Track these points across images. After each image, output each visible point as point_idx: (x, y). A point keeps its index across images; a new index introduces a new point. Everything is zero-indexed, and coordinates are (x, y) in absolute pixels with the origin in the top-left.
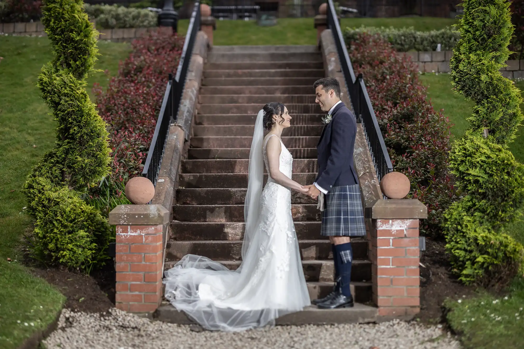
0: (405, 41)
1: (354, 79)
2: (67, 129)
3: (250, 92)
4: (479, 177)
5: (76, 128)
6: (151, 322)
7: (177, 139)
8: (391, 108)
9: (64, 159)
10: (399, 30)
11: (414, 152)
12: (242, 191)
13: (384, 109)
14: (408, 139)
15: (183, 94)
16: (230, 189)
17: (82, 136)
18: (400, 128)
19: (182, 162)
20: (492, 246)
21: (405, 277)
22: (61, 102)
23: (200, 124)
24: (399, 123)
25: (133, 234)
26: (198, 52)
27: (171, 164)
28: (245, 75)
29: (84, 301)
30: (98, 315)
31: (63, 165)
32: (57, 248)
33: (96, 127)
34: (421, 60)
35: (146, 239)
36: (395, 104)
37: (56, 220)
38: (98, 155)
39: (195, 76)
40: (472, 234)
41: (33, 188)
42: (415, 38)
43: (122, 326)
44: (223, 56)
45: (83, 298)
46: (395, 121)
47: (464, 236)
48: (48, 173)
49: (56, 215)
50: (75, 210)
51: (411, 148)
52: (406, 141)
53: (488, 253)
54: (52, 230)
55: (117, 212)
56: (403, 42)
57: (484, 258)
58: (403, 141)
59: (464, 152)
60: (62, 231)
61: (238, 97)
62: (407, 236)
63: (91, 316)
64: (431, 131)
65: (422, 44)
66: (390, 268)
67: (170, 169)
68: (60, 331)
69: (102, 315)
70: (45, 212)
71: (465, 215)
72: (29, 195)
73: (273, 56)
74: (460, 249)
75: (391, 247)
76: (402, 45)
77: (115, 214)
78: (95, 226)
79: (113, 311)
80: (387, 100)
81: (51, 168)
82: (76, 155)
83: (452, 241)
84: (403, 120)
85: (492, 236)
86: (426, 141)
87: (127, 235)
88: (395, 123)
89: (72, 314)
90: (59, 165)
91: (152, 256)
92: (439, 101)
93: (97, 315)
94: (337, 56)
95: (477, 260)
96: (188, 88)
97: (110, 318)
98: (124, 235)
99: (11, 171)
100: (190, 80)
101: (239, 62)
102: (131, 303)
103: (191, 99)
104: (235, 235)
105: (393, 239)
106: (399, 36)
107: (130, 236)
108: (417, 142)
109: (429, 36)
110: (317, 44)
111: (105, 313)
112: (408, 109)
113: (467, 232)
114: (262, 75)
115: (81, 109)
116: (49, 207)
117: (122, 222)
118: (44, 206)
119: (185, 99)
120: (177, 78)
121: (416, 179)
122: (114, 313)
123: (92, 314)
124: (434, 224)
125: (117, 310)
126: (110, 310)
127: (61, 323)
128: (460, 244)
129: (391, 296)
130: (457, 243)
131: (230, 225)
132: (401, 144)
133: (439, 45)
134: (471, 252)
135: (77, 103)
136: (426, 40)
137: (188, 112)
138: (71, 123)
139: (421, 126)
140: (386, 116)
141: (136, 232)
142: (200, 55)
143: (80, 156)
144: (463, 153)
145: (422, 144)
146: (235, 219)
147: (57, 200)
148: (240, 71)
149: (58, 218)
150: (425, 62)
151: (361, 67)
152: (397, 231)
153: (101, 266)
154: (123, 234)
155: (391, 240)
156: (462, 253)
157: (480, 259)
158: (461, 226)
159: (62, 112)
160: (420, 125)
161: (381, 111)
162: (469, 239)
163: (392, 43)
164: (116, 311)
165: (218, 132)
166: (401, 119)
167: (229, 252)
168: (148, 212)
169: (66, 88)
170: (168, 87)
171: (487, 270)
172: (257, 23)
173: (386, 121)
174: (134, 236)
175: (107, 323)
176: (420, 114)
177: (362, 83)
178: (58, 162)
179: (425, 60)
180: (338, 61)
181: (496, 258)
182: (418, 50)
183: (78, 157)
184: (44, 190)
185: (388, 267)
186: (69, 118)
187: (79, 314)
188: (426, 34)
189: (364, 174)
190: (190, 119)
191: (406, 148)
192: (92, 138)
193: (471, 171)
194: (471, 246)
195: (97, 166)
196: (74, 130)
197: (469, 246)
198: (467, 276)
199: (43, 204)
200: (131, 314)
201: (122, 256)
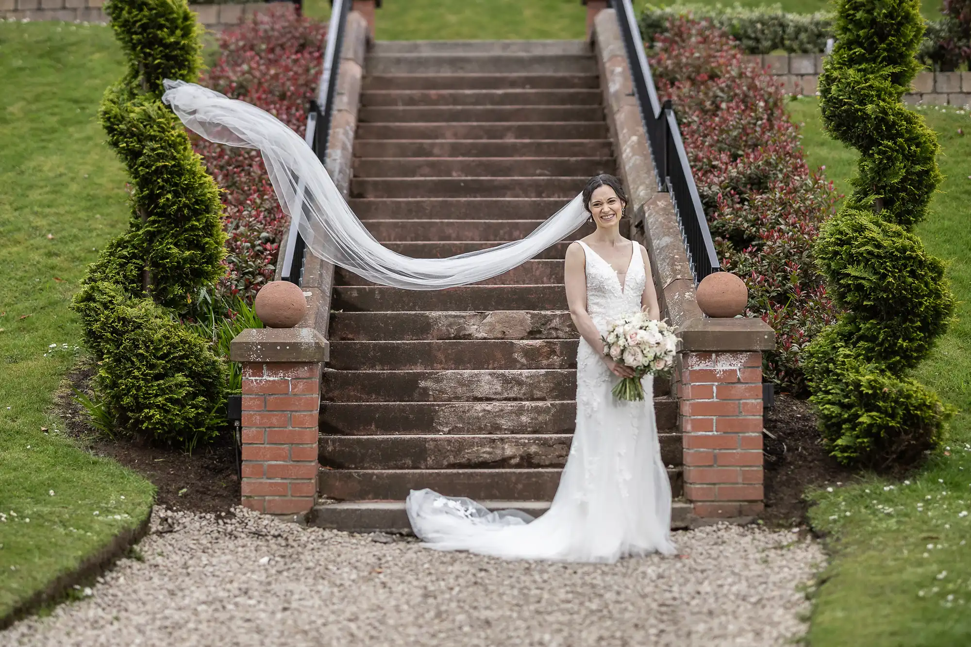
0: (763, 32)
1: (657, 110)
2: (153, 198)
3: (456, 135)
4: (864, 279)
5: (169, 196)
6: (304, 529)
8: (727, 164)
9: (147, 251)
10: (752, 11)
11: (764, 245)
12: (450, 316)
13: (714, 167)
15: (329, 136)
16: (427, 313)
17: (179, 209)
18: (742, 201)
20: (885, 397)
21: (739, 451)
22: (145, 151)
24: (739, 193)
25: (272, 379)
26: (351, 55)
27: (321, 265)
28: (444, 100)
29: (185, 495)
30: (213, 516)
31: (144, 260)
32: (138, 403)
33: (205, 195)
34: (794, 71)
35: (295, 386)
36: (734, 158)
37: (138, 355)
38: (207, 243)
39: (349, 103)
40: (852, 376)
41: (94, 301)
42: (783, 26)
43: (254, 534)
44: (398, 61)
45: (185, 490)
46: (734, 188)
47: (839, 381)
48: (119, 274)
49: (137, 347)
50: (168, 338)
51: (761, 238)
52: (753, 226)
53: (879, 409)
54: (129, 373)
55: (244, 340)
56: (759, 35)
57: (872, 417)
58: (746, 225)
59: (839, 237)
60: (147, 375)
61: (433, 145)
62: (742, 380)
63: (201, 518)
64: (800, 207)
65: (796, 38)
66: (713, 436)
67: (321, 275)
68: (155, 537)
69: (219, 517)
70: (117, 341)
71: (842, 346)
72: (88, 312)
74: (833, 404)
75: (715, 400)
76: (757, 40)
77: (240, 343)
78: (202, 367)
79: (238, 510)
80: (720, 151)
81: (122, 265)
82: (168, 243)
83: (820, 390)
84: (749, 186)
85: (885, 381)
86: (787, 224)
87: (261, 381)
88: (732, 192)
89: (169, 513)
90: (138, 262)
91: (305, 416)
92: (824, 152)
93: (211, 516)
94: (626, 64)
95: (861, 420)
96: (336, 127)
97: (234, 521)
98: (256, 380)
99: (13, 282)
100: (340, 111)
101: (431, 74)
102: (267, 498)
103: (344, 148)
104: (439, 391)
105: (717, 387)
106: (752, 23)
107: (267, 381)
108: (772, 227)
109: (811, 23)
111: (223, 514)
112: (757, 167)
113: (843, 375)
114: (478, 100)
115: (179, 163)
116: (124, 333)
117: (253, 358)
118: (115, 331)
119: (333, 147)
120: (323, 108)
122: (239, 515)
123: (203, 514)
124: (795, 370)
125: (245, 510)
126: (232, 510)
127: (155, 526)
128: (832, 394)
129: (714, 484)
130: (827, 392)
131: (431, 374)
132: (744, 231)
133: (830, 42)
134: (848, 407)
135: (172, 153)
136: (806, 30)
137: (341, 172)
138: (162, 188)
139: (780, 198)
140: (716, 180)
141: (276, 374)
142: (354, 60)
143: (176, 245)
144: (837, 239)
145: (779, 231)
147: (137, 320)
148: (433, 92)
149: (141, 351)
150: (802, 75)
151: (672, 85)
152: (725, 372)
153: (211, 438)
154: (253, 378)
155: (714, 388)
156: (836, 409)
157: (864, 419)
159: (147, 167)
160: (778, 195)
161: (705, 170)
162: (847, 384)
163: (737, 37)
164: (241, 511)
165: (396, 211)
166: (744, 185)
167: (431, 421)
168: (299, 340)
169: (152, 127)
170: (311, 124)
171: (876, 437)
173: (715, 188)
174: (274, 381)
175: (230, 528)
176: (780, 176)
177: (672, 119)
178: (134, 256)
179: (803, 71)
180: (629, 74)
181: (893, 416)
182: (791, 50)
183: (172, 246)
184: (113, 304)
185: (710, 433)
186: (158, 178)
187: (181, 513)
188: (805, 19)
189: (672, 282)
191: (752, 237)
192: (196, 213)
193: (851, 270)
194: (850, 398)
195: (203, 263)
196: (168, 199)
197: (846, 396)
198: (844, 449)
199: (113, 327)
200: (268, 516)
201: (252, 416)
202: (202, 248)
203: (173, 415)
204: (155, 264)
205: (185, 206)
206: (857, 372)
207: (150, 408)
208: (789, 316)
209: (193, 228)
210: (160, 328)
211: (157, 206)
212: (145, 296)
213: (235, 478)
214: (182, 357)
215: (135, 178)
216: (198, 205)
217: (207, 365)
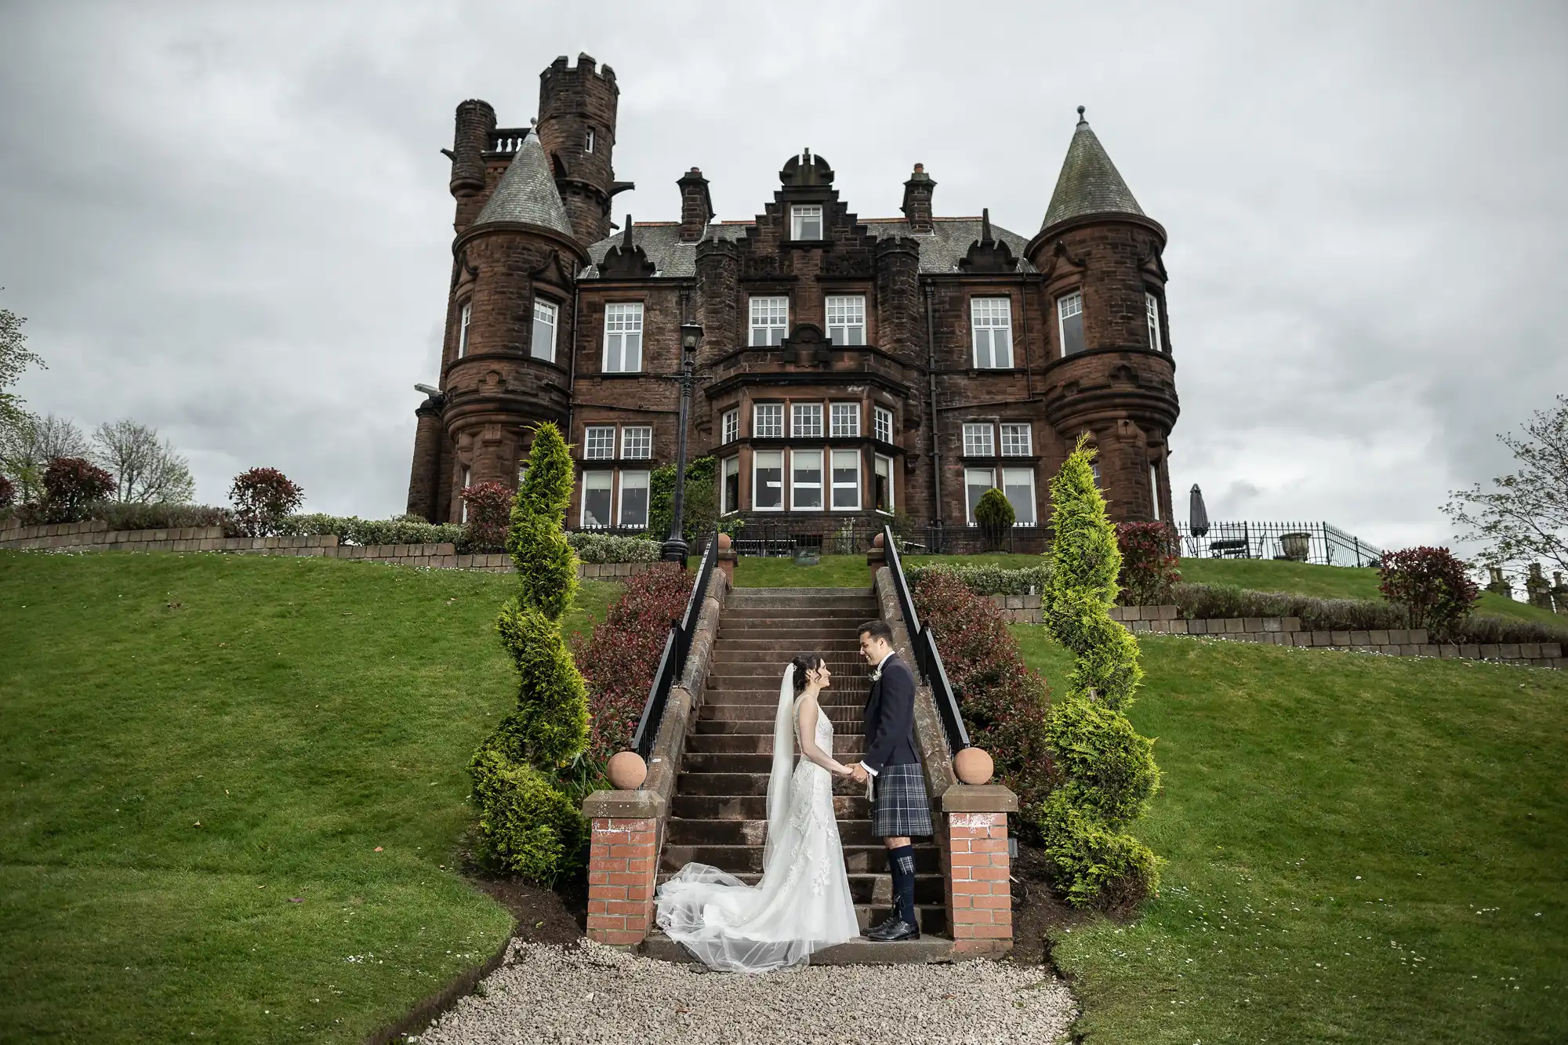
0: (987, 581)
1: (918, 628)
3: (782, 648)
4: (1087, 753)
5: (544, 685)
7: (680, 705)
8: (969, 666)
9: (526, 727)
11: (1000, 725)
13: (960, 668)
14: (992, 708)
15: (692, 648)
18: (981, 692)
19: (687, 738)
20: (1109, 851)
21: (991, 895)
23: (714, 688)
24: (979, 687)
25: (616, 831)
26: (713, 594)
27: (672, 738)
28: (776, 625)
33: (571, 684)
34: (1009, 606)
35: (633, 838)
36: (974, 662)
37: (511, 810)
39: (708, 625)
42: (1000, 578)
44: (747, 600)
46: (975, 683)
47: (1071, 838)
49: (511, 804)
50: (537, 797)
51: (997, 720)
52: (990, 711)
53: (1104, 861)
57: (1099, 868)
58: (985, 710)
61: (766, 654)
62: (991, 837)
65: (1010, 586)
66: (969, 883)
67: (670, 746)
70: (495, 798)
73: (812, 601)
74: (1066, 856)
75: (970, 852)
76: (984, 586)
77: (591, 802)
78: (563, 820)
79: (583, 941)
80: (963, 657)
83: (1055, 844)
84: (985, 682)
85: (1108, 838)
86: (1016, 710)
87: (606, 833)
88: (974, 686)
92: (1034, 659)
94: (897, 600)
95: (1090, 871)
96: (698, 640)
97: (578, 951)
98: (602, 831)
101: (768, 608)
102: (608, 930)
103: (701, 655)
105: (971, 841)
106: (980, 575)
107: (611, 833)
108: (1005, 712)
109: (1019, 575)
110: (870, 586)
111: (570, 945)
112: (991, 668)
114: (798, 625)
116: (502, 792)
117: (600, 814)
118: (495, 790)
119: (694, 653)
120: (684, 627)
121: (1004, 761)
122: (583, 945)
126: (578, 941)
127: (508, 958)
130: (1061, 847)
132: (984, 714)
133: (1033, 587)
134: (1081, 859)
136: (1016, 580)
137: (696, 671)
138: (538, 678)
140: (961, 677)
141: (620, 828)
142: (715, 597)
145: (1010, 714)
146: (758, 816)
147: (513, 782)
148: (768, 620)
149: (514, 807)
150: (1015, 609)
151: (928, 614)
152: (977, 829)
153: (569, 877)
155: (969, 842)
156: (1069, 861)
157: (1094, 870)
158: (1065, 823)
159: (527, 662)
161: (954, 671)
163: (970, 585)
165: (737, 699)
166: (982, 682)
167: (748, 860)
170: (671, 636)
171: (1104, 884)
172: (793, 561)
173: (961, 684)
174: (617, 833)
177: (929, 634)
180: (899, 606)
181: (1116, 868)
182: (1006, 594)
185: (967, 881)
187: (535, 944)
188: (1015, 573)
189: (932, 753)
190: (699, 680)
191: (990, 719)
197: (1077, 850)
208: (1022, 778)
210: (531, 788)
217: (566, 818)
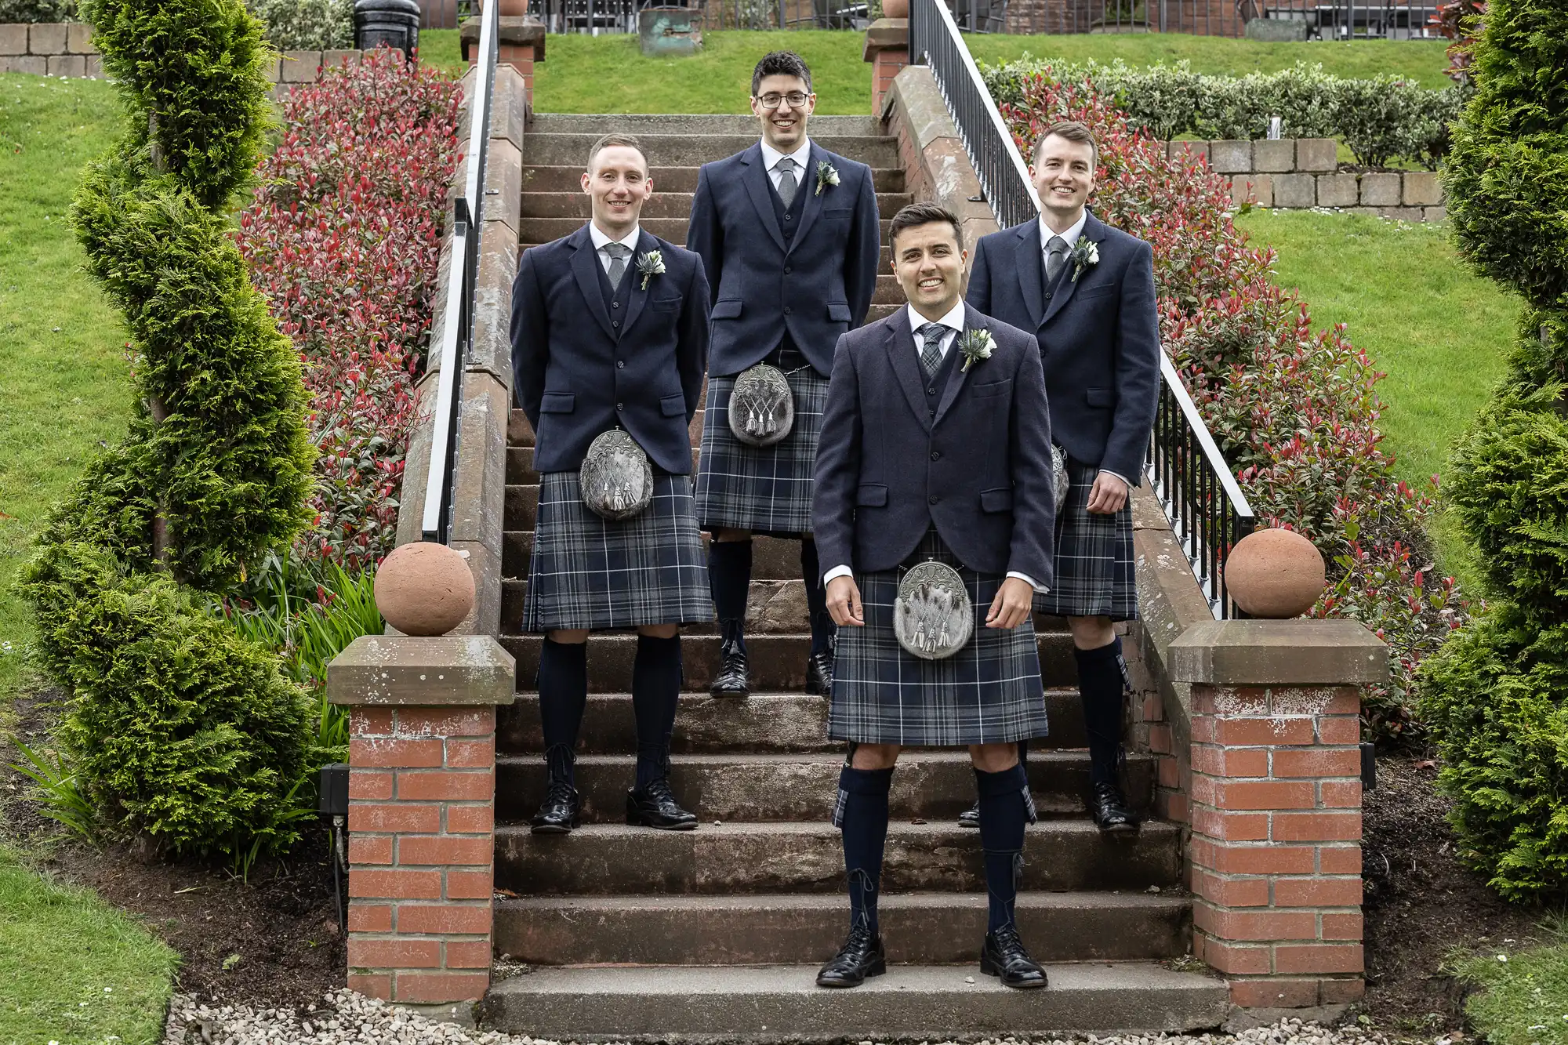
2: (174, 378)
4: (1556, 545)
5: (207, 375)
9: (162, 482)
17: (226, 401)
21: (1317, 877)
22: (159, 287)
25: (408, 737)
29: (236, 968)
30: (292, 1013)
31: (156, 499)
33: (276, 373)
35: (453, 752)
37: (142, 689)
38: (279, 467)
39: (508, 210)
40: (1534, 735)
41: (58, 579)
45: (235, 957)
48: (106, 526)
49: (141, 673)
54: (125, 724)
55: (356, 663)
59: (1503, 463)
60: (160, 728)
62: (1322, 740)
63: (267, 1018)
66: (1266, 850)
67: (484, 517)
70: (101, 661)
71: (1504, 672)
72: (45, 602)
74: (1495, 786)
75: (1270, 778)
77: (348, 668)
78: (269, 709)
79: (340, 999)
81: (113, 509)
82: (203, 467)
83: (1464, 756)
87: (387, 742)
89: (204, 1010)
90: (145, 501)
91: (474, 810)
93: (287, 1014)
97: (333, 1023)
98: (377, 740)
102: (399, 972)
104: (706, 735)
105: (1276, 755)
107: (398, 742)
111: (312, 1008)
113: (1515, 730)
115: (226, 311)
116: (116, 644)
117: (372, 696)
118: (97, 641)
122: (344, 1009)
123: (272, 1011)
125: (354, 997)
126: (329, 997)
128: (1490, 766)
129: (1270, 942)
131: (690, 702)
134: (1528, 793)
135: (213, 292)
138: (193, 359)
141: (417, 729)
143: (218, 470)
144: (1498, 467)
147: (142, 619)
149: (149, 682)
152: (1287, 724)
154: (372, 736)
155: (1270, 756)
156: (1500, 797)
159: (162, 319)
162: (1524, 749)
168: (463, 662)
169: (173, 240)
174: (414, 741)
178: (137, 491)
183: (211, 473)
184: (94, 586)
185: (1262, 844)
186: (184, 340)
192: (259, 409)
193: (1527, 528)
194: (1530, 775)
195: (273, 505)
196: (203, 381)
197: (1523, 772)
198: (1513, 874)
199: (93, 633)
200: (401, 1010)
201: (369, 810)
202: (271, 477)
203: (212, 805)
204: (178, 508)
205: (238, 394)
206: (1543, 725)
207: (167, 794)
209: (253, 439)
210: (188, 635)
211: (182, 393)
212: (157, 569)
213: (333, 928)
214: (229, 692)
215: (141, 339)
216: (263, 392)
217: (278, 704)
